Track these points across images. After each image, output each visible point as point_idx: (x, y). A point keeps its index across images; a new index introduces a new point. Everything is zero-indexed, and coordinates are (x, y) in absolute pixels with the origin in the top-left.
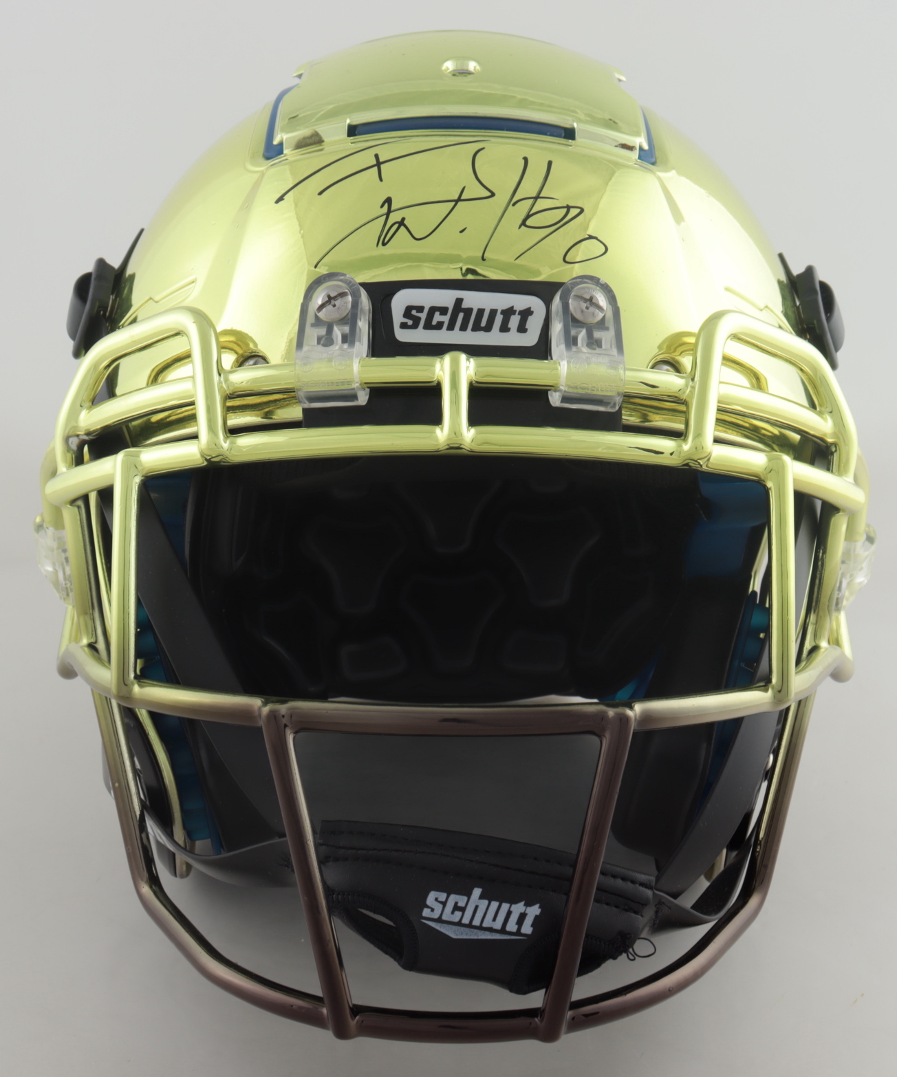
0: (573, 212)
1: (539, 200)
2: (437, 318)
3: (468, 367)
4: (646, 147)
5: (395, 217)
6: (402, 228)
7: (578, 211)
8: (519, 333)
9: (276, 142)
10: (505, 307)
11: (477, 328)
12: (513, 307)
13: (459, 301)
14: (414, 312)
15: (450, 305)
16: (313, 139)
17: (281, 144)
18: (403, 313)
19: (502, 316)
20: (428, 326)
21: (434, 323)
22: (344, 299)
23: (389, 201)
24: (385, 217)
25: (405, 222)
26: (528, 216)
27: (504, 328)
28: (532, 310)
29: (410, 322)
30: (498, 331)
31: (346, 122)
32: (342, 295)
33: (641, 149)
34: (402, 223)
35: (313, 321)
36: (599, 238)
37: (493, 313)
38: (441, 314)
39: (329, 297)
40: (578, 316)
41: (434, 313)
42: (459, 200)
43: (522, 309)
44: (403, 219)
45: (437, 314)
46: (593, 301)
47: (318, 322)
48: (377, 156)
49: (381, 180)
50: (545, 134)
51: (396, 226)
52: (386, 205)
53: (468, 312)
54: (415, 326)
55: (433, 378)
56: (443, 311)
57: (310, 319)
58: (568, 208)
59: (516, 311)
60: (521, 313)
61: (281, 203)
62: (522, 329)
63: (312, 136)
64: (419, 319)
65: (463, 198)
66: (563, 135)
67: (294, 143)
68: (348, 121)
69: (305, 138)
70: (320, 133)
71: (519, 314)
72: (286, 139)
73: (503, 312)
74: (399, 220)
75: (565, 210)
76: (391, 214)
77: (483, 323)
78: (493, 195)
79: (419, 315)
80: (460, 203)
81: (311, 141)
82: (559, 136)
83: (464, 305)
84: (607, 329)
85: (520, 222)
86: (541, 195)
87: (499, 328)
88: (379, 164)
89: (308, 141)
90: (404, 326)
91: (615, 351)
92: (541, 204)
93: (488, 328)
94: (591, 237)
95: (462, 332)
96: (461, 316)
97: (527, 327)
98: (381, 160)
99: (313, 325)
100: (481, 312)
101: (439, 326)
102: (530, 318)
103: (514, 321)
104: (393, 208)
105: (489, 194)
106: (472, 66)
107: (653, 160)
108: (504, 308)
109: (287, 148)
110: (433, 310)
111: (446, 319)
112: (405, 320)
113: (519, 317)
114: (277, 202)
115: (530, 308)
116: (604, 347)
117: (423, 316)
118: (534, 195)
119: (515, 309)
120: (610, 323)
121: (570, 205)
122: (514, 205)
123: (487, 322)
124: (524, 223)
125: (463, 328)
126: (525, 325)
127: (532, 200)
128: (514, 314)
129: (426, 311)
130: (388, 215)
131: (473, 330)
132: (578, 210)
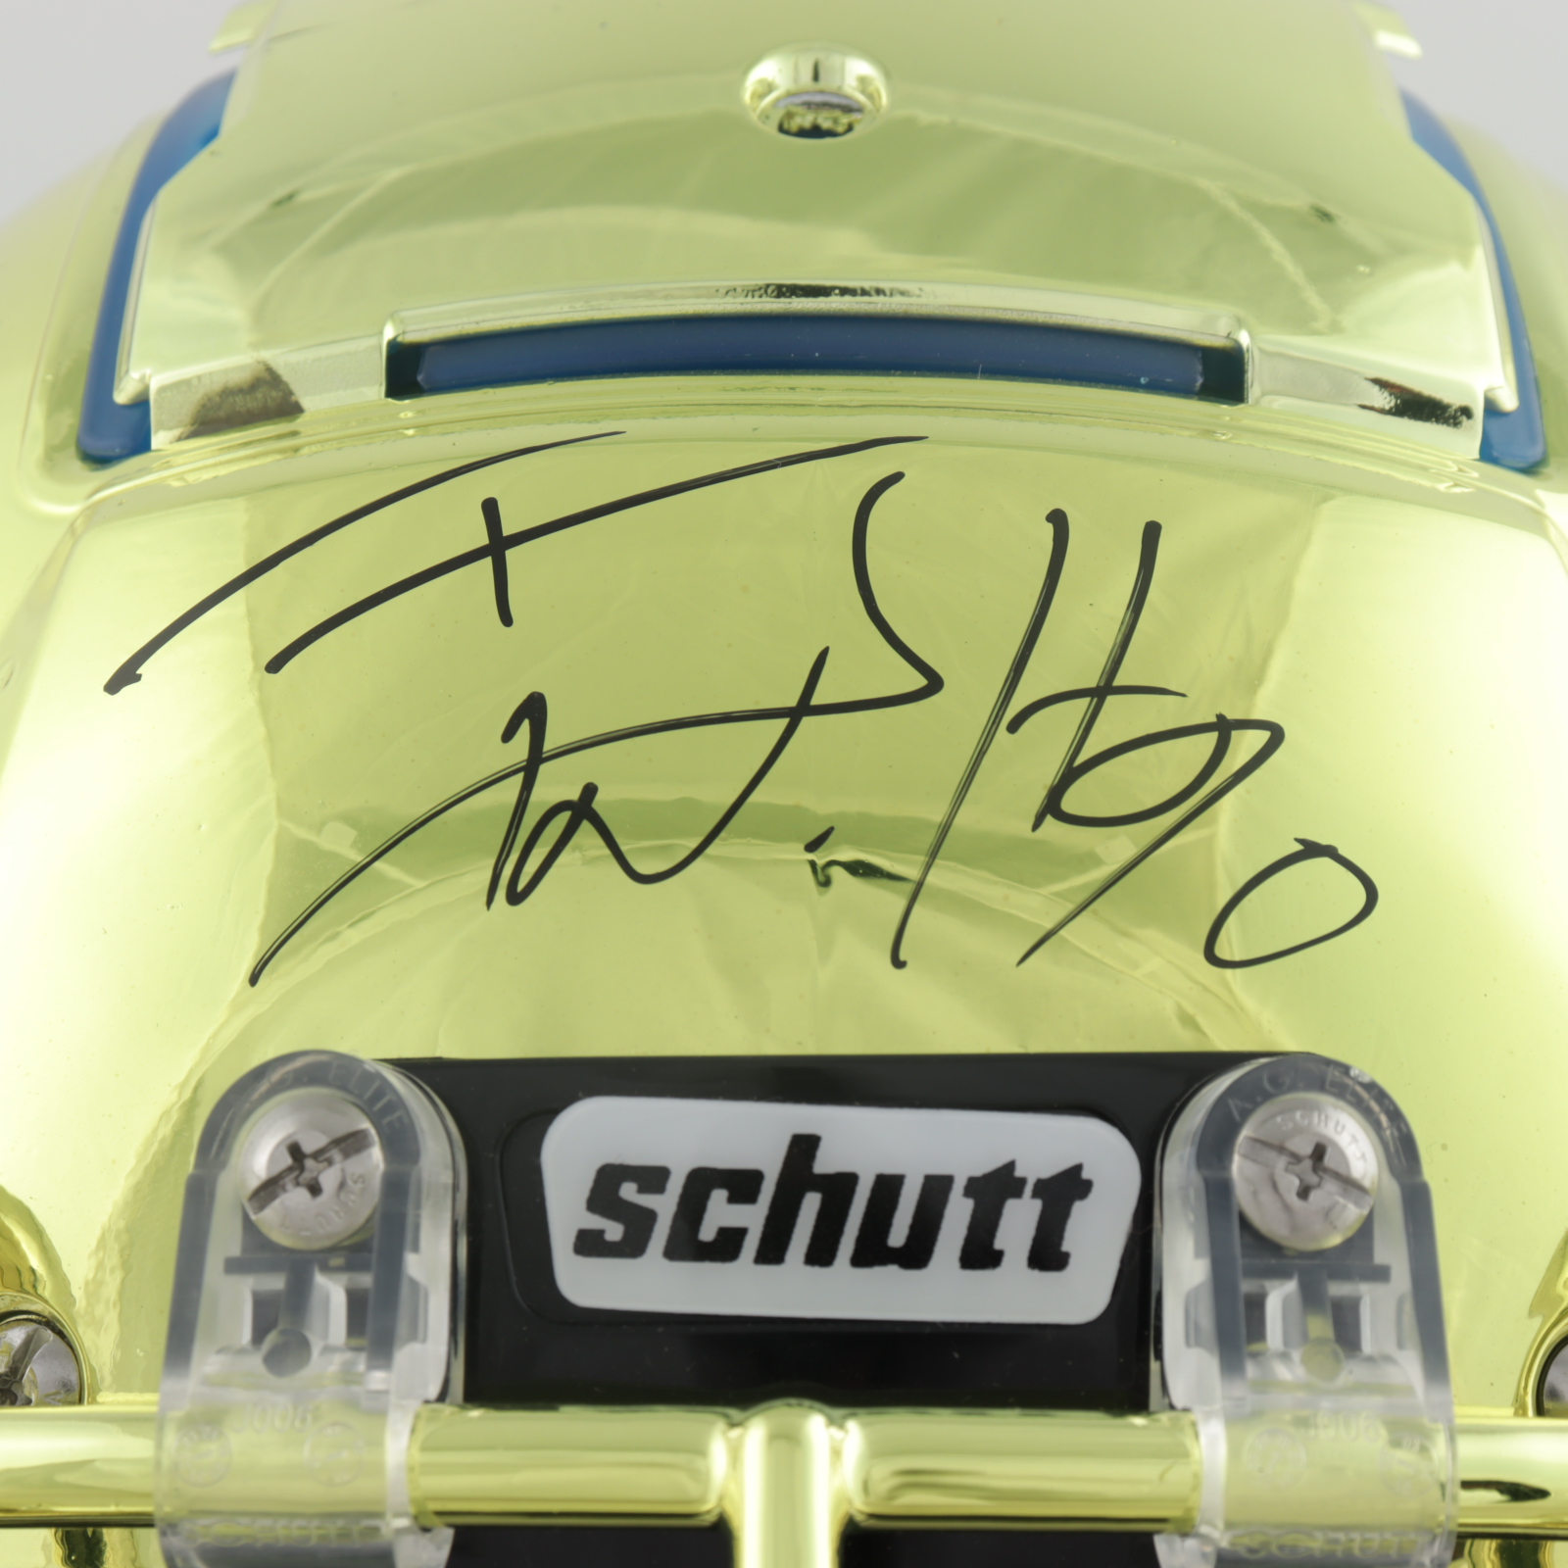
0: (1247, 744)
1: (1111, 701)
2: (720, 1213)
3: (836, 1453)
4: (1509, 401)
5: (556, 784)
6: (586, 832)
7: (1261, 737)
8: (1036, 1273)
9: (123, 395)
10: (984, 1164)
11: (872, 1252)
12: (1010, 1166)
13: (804, 1147)
14: (629, 1191)
15: (771, 1163)
16: (259, 395)
17: (141, 404)
18: (585, 1193)
19: (969, 1205)
20: (687, 1246)
21: (707, 1233)
22: (355, 1165)
23: (533, 710)
24: (518, 779)
25: (599, 804)
26: (1071, 774)
27: (980, 1254)
28: (1085, 1175)
29: (614, 1231)
30: (956, 1263)
31: (381, 333)
32: (351, 1144)
33: (1492, 409)
34: (582, 809)
35: (235, 1250)
36: (1342, 852)
37: (936, 1189)
38: (732, 1200)
39: (295, 1151)
40: (1268, 1219)
41: (706, 1197)
42: (804, 707)
43: (1047, 1172)
44: (590, 791)
45: (719, 1197)
46: (1329, 1160)
47: (258, 1252)
48: (490, 508)
49: (506, 619)
50: (1130, 383)
51: (563, 818)
52: (525, 728)
53: (840, 1187)
54: (633, 1246)
55: (702, 1500)
56: (742, 1185)
57: (225, 1239)
58: (1224, 728)
59: (1023, 1181)
60: (1043, 1188)
61: (128, 691)
62: (1047, 1254)
63: (255, 385)
64: (650, 1216)
65: (816, 700)
66: (1200, 381)
67: (187, 407)
68: (389, 333)
69: (227, 393)
70: (286, 376)
71: (1035, 1194)
72: (162, 390)
73: (974, 1187)
74: (574, 794)
75: (1210, 740)
76: (544, 769)
77: (898, 1235)
78: (934, 683)
79: (647, 1201)
80: (807, 722)
81: (252, 403)
82: (1180, 389)
83: (825, 1163)
84: (1381, 1274)
85: (1038, 797)
86: (1120, 680)
87: (957, 1253)
88: (498, 546)
89: (242, 403)
90: (589, 1244)
91: (1409, 1367)
92: (1120, 719)
93: (916, 1254)
94: (1311, 850)
95: (817, 1271)
96: (811, 1204)
97: (1066, 1247)
98: (508, 529)
99: (234, 1266)
100: (888, 1188)
101: (727, 1245)
102: (1079, 1208)
103: (1019, 1222)
104: (550, 744)
105: (919, 681)
106: (855, 73)
107: (1534, 453)
108: (978, 1172)
109: (162, 427)
110: (702, 1182)
111: (752, 1218)
112: (595, 1222)
113: (1038, 1204)
114: (114, 686)
115: (1078, 1168)
116: (1367, 1346)
117: (665, 1206)
118: (1092, 682)
119: (1019, 1173)
120: (1391, 1249)
121: (1230, 716)
122: (1014, 726)
123: (913, 1228)
124: (1052, 807)
125: (821, 1254)
126: (1060, 1237)
127: (1082, 704)
128: (1018, 1193)
129: (675, 1186)
130: (530, 770)
131: (860, 1260)
132: (1264, 736)
